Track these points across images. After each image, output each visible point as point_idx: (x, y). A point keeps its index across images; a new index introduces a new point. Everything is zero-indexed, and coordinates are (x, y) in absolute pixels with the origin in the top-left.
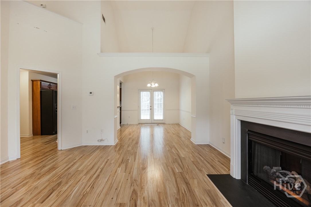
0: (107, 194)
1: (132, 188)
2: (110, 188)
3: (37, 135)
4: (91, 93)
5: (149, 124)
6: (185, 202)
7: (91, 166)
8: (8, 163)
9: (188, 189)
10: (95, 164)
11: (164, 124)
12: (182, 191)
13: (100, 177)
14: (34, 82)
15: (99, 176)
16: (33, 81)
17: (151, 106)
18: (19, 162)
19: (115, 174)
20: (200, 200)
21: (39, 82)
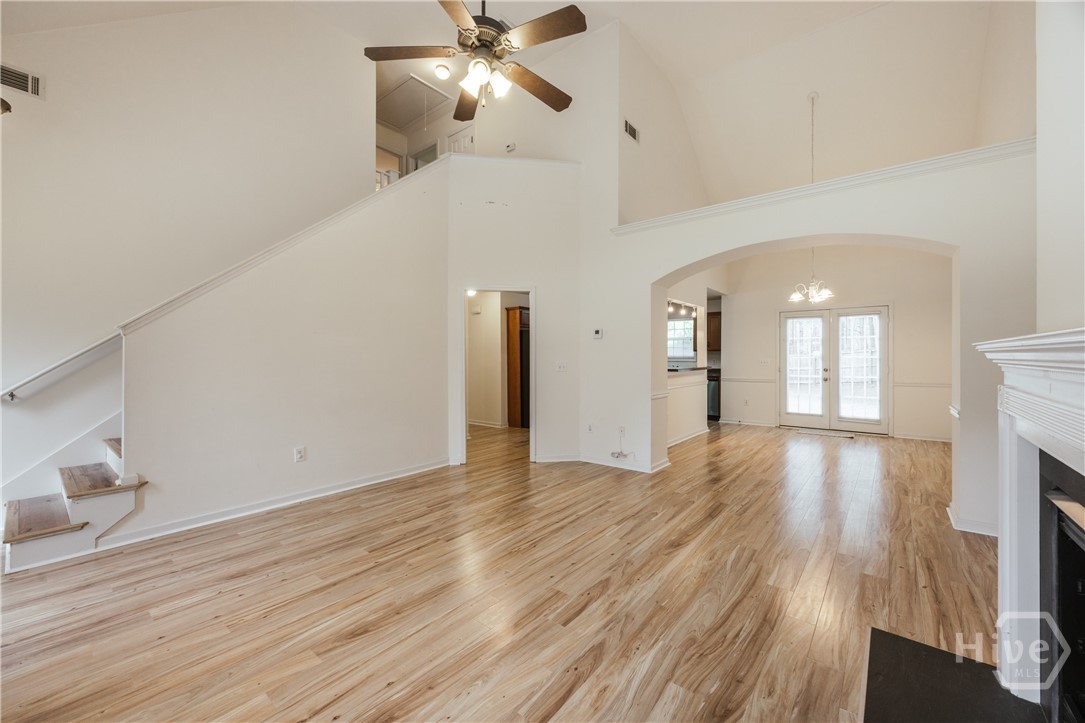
0: (550, 565)
1: (607, 575)
2: (564, 558)
3: (515, 426)
4: (597, 332)
5: (818, 432)
6: (710, 657)
7: (564, 506)
8: (447, 468)
9: (754, 636)
10: (575, 504)
11: (884, 436)
12: (729, 631)
13: (563, 531)
14: (511, 312)
15: (562, 528)
16: (508, 310)
17: (826, 370)
18: (464, 470)
19: (595, 535)
20: (762, 676)
21: (518, 311)
